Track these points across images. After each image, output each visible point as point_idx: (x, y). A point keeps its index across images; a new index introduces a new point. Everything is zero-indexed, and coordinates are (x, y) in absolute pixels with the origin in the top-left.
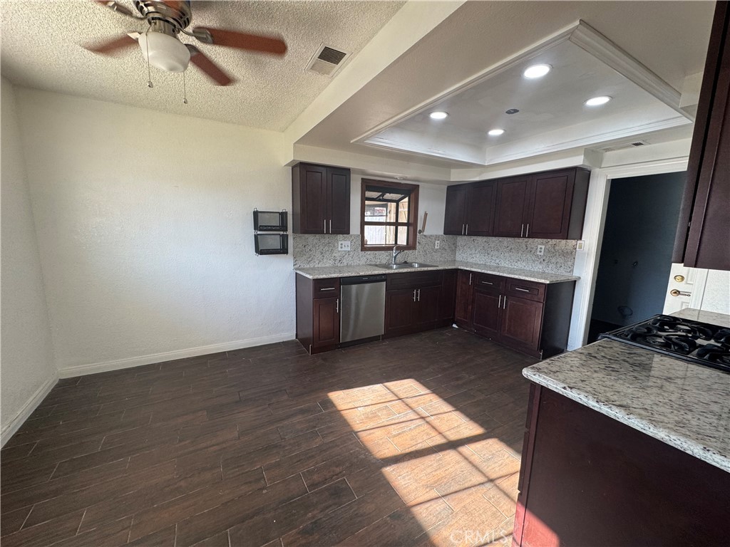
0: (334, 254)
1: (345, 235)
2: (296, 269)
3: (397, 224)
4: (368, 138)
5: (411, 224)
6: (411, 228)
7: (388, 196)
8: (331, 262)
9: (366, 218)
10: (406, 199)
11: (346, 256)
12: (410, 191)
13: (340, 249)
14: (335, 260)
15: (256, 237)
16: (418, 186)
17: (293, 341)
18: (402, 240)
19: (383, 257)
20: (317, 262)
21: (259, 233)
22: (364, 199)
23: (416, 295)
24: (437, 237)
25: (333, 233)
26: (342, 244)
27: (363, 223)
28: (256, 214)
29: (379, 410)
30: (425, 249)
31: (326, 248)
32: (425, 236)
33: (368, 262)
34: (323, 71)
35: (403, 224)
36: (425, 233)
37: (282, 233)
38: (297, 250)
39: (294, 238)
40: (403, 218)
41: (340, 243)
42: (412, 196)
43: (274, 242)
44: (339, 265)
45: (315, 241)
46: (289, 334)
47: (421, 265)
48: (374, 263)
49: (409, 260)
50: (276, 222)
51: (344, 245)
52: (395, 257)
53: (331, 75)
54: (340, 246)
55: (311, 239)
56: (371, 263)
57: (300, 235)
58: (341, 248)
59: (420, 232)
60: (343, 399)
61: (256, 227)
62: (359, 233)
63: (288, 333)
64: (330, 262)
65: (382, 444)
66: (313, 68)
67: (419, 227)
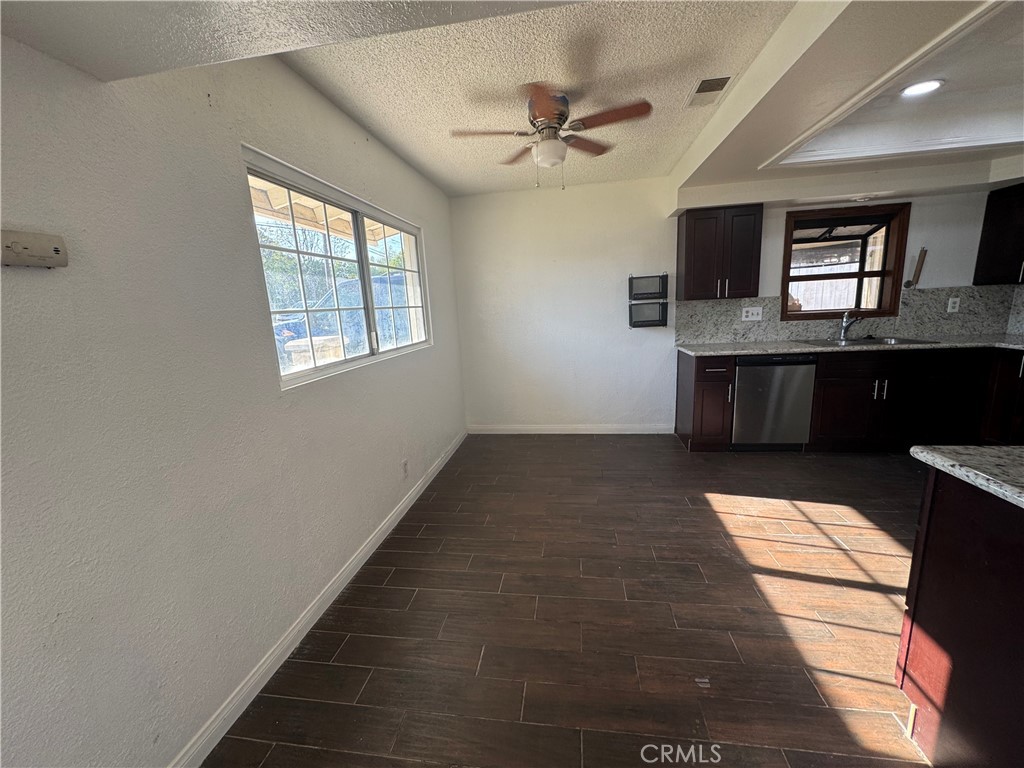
0: (735, 326)
1: (753, 299)
2: (678, 345)
3: (861, 275)
4: (782, 158)
5: (891, 273)
6: (889, 281)
7: (841, 231)
8: (730, 337)
9: (792, 271)
10: (883, 231)
11: (754, 329)
12: (892, 217)
13: (744, 319)
14: (736, 334)
15: (631, 307)
16: (910, 203)
17: (670, 435)
18: (870, 301)
19: (824, 329)
20: (708, 337)
21: (634, 302)
22: (789, 241)
23: (880, 390)
24: (953, 292)
25: (731, 296)
26: (747, 312)
27: (787, 279)
28: (631, 280)
29: (766, 523)
30: (920, 313)
31: (723, 318)
32: (919, 290)
33: (793, 338)
34: (703, 103)
35: (872, 274)
36: (919, 286)
37: (661, 301)
38: (682, 321)
39: (677, 307)
40: (874, 263)
41: (744, 310)
42: (894, 224)
43: (653, 313)
44: (742, 340)
45: (706, 309)
46: (666, 425)
47: (901, 341)
48: (804, 338)
49: (878, 334)
50: (655, 288)
51: (751, 313)
52: (847, 329)
53: (716, 102)
54: (744, 314)
55: (701, 306)
56: (799, 338)
57: (686, 302)
58: (747, 317)
59: (909, 284)
60: (719, 501)
61: (632, 296)
62: (778, 294)
63: (664, 423)
64: (728, 336)
65: (757, 553)
66: (691, 104)
67: (907, 275)
